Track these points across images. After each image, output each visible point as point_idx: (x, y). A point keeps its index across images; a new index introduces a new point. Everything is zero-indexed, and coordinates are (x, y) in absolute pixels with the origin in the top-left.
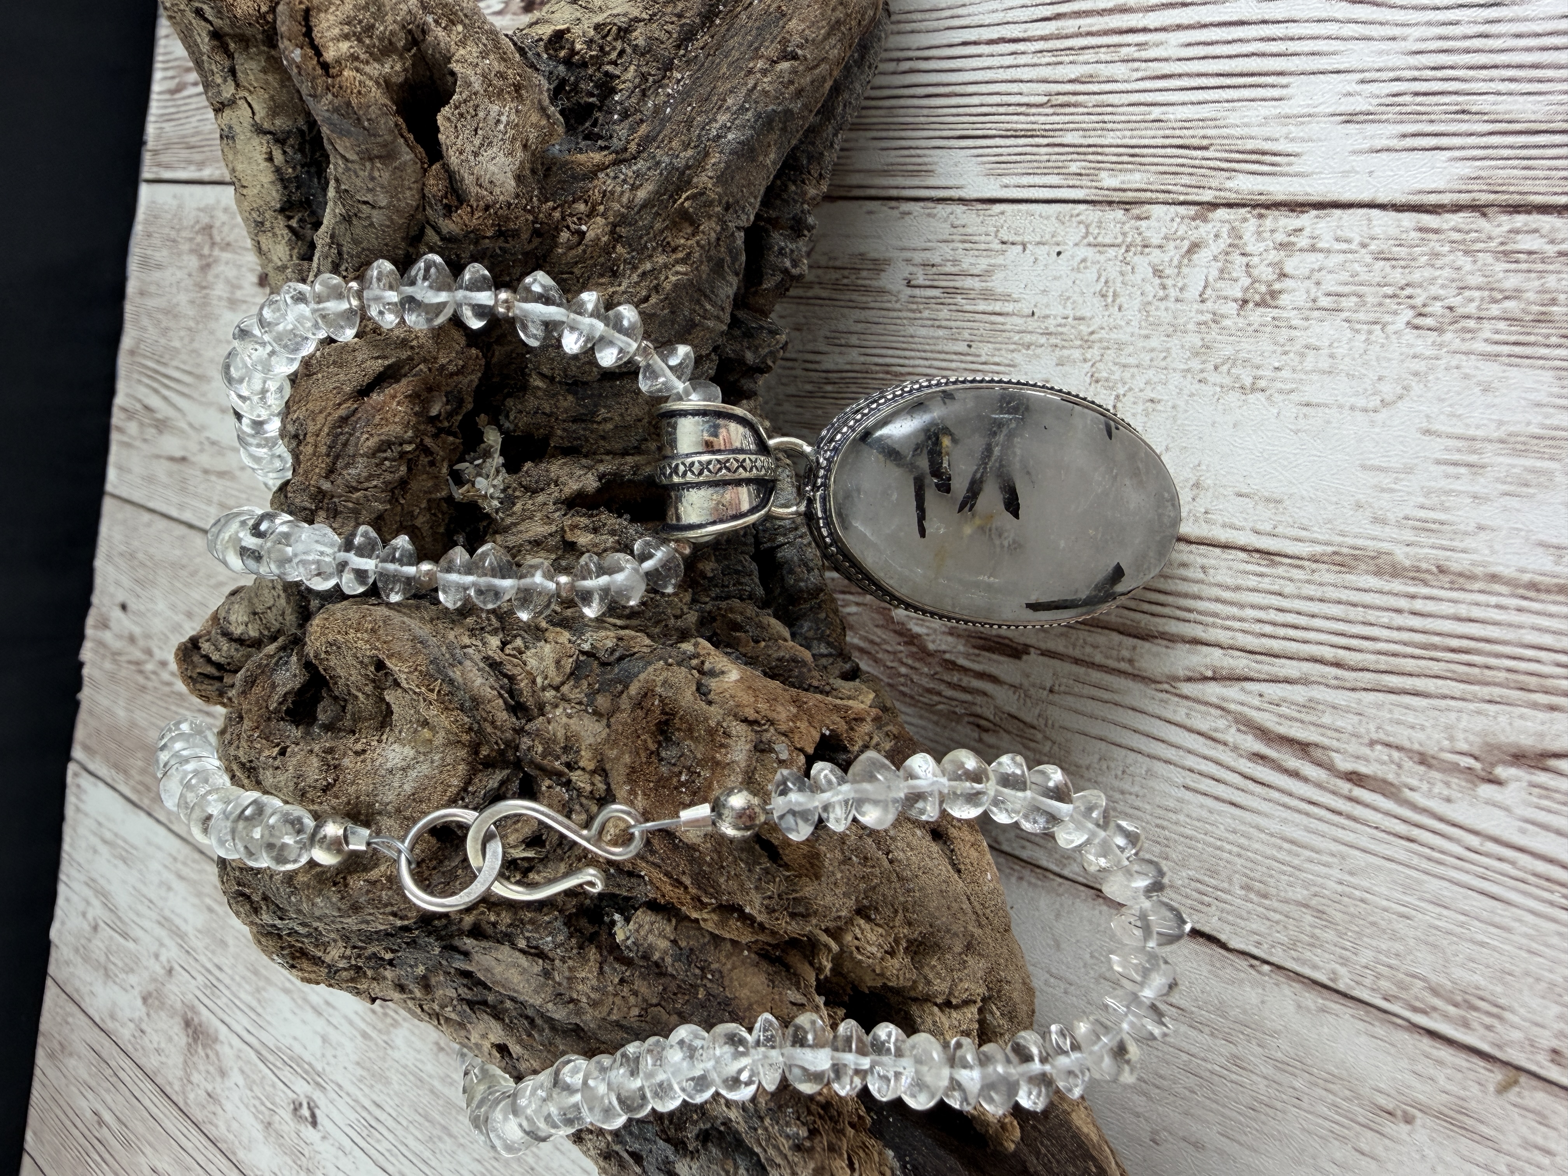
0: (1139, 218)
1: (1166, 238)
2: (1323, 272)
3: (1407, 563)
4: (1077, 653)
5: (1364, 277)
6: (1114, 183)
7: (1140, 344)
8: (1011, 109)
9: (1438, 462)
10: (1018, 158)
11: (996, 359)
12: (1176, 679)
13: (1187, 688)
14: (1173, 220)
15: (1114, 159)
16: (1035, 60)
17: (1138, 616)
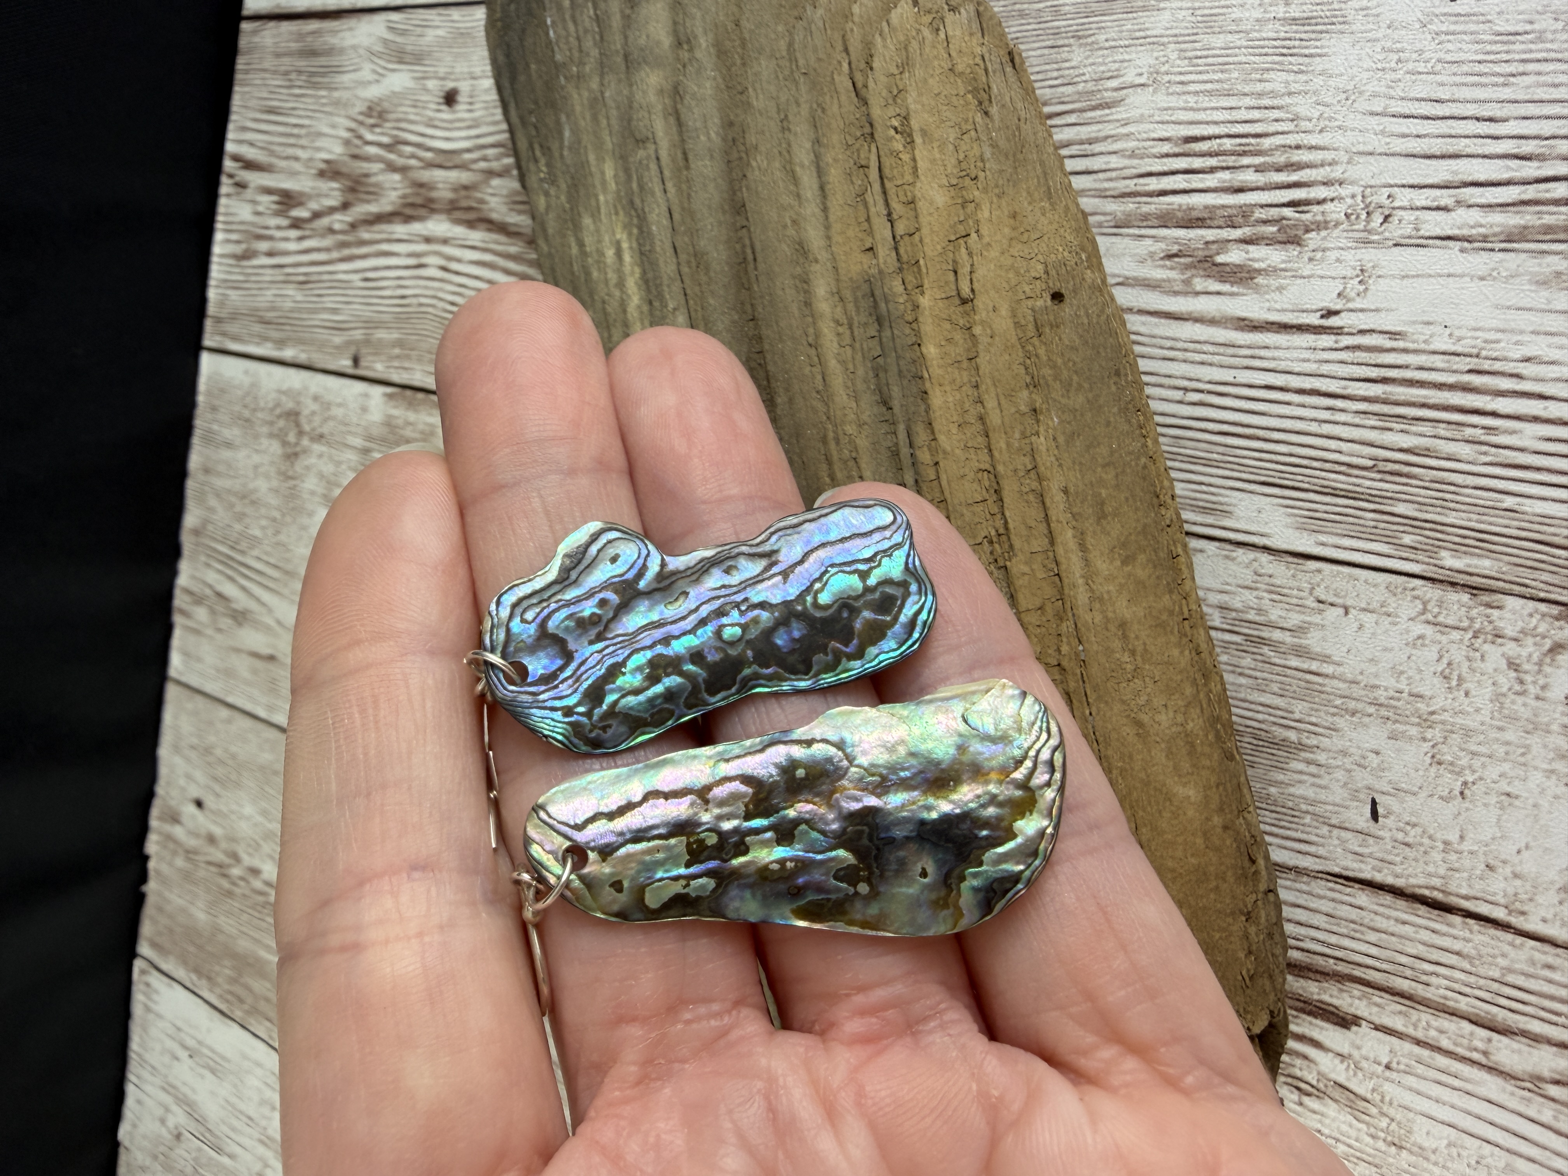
0: (1489, 606)
1: (1522, 632)
4: (1420, 1034)
6: (1458, 564)
7: (1494, 734)
8: (1328, 466)
10: (1338, 518)
11: (1314, 720)
12: (1541, 1079)
13: (1554, 1091)
14: (1531, 615)
15: (1457, 539)
16: (1357, 420)
17: (1495, 1010)
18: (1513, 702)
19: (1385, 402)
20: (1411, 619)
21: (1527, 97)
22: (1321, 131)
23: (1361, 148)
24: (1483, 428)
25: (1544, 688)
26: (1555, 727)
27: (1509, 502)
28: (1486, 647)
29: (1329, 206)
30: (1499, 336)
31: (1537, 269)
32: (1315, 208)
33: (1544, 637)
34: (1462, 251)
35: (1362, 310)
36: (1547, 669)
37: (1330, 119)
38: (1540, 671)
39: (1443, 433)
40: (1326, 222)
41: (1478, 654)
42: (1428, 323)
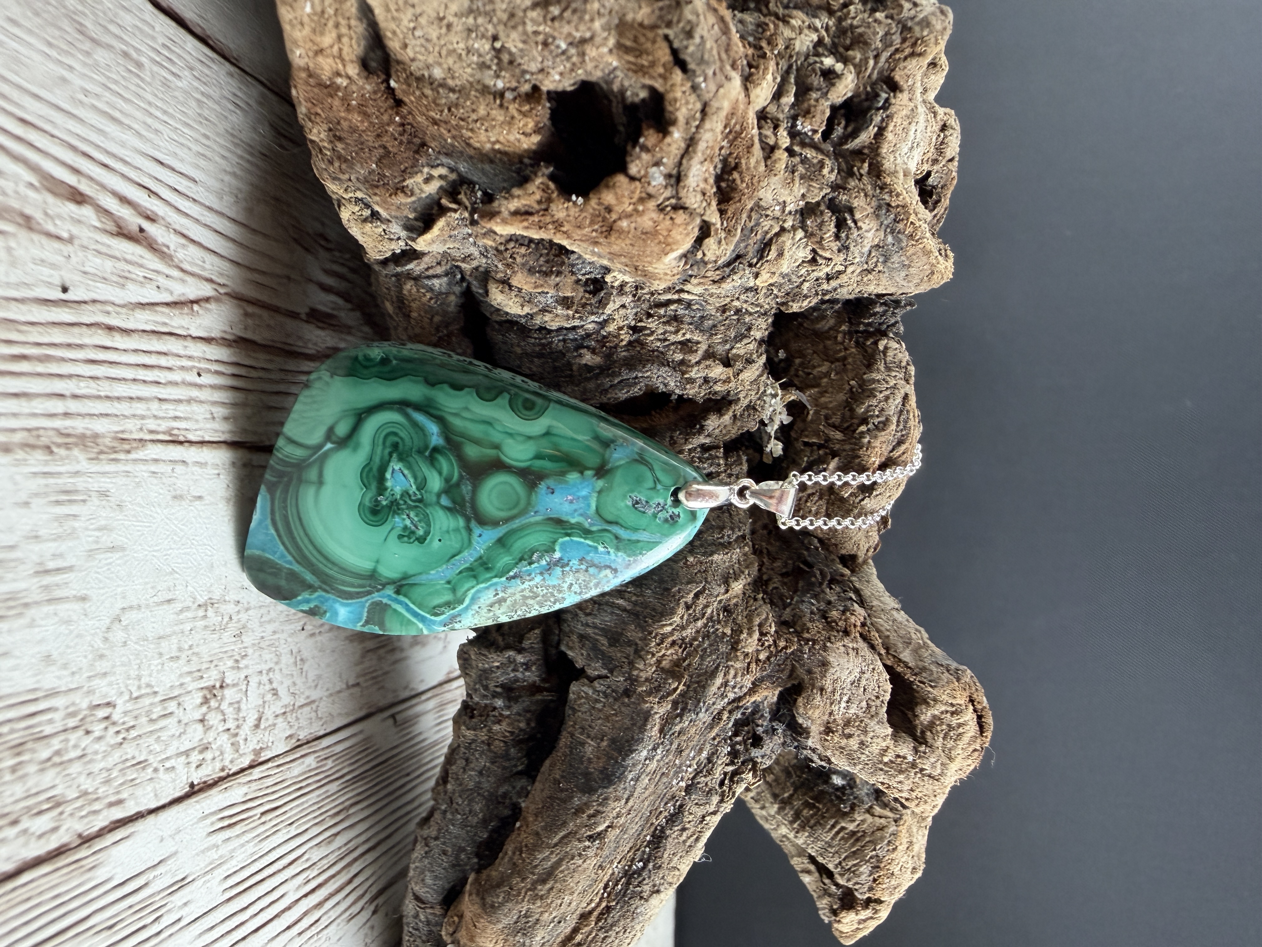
2: (177, 734)
3: (76, 452)
5: (151, 740)
9: (70, 569)
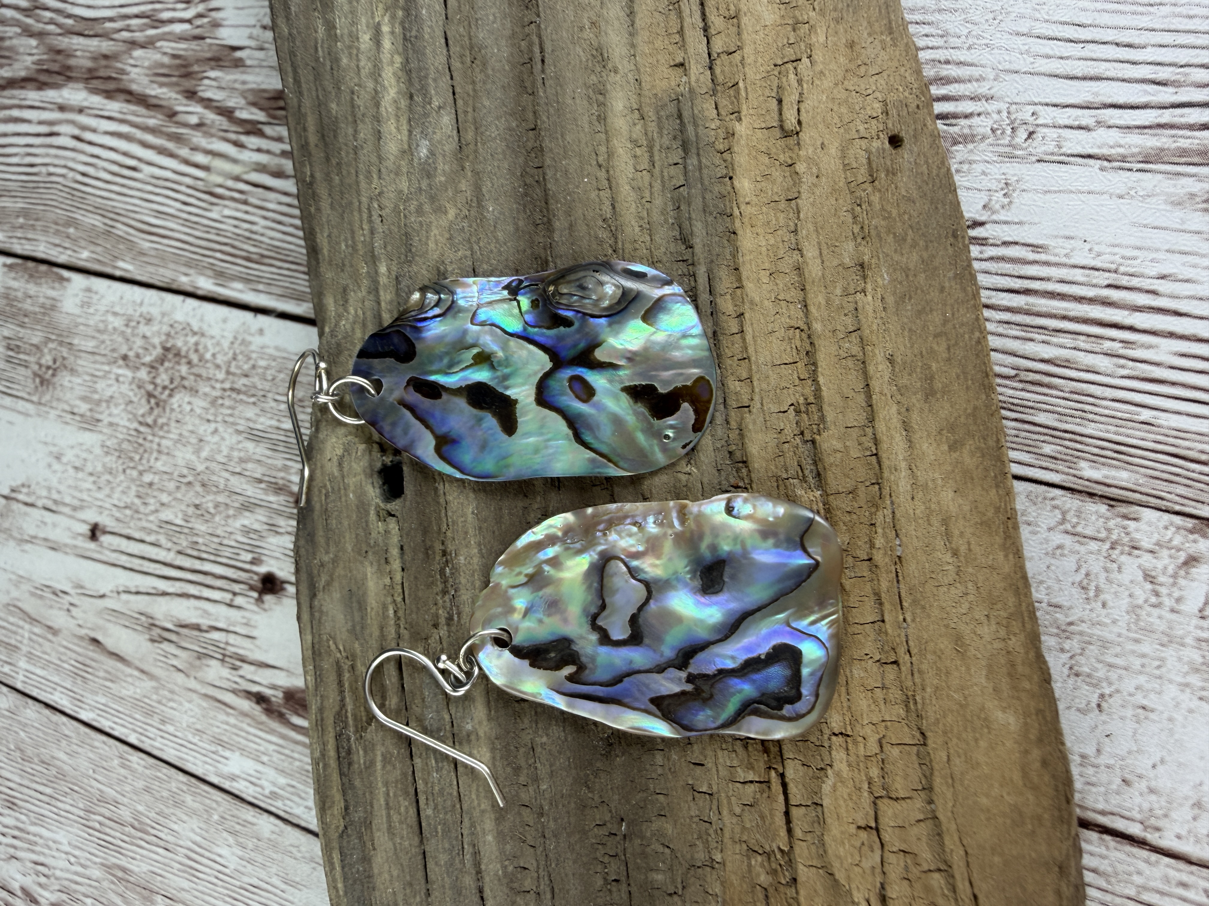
18: (1149, 615)
19: (1028, 313)
20: (1050, 529)
21: (1162, 27)
22: (969, 48)
23: (1007, 66)
24: (1122, 341)
25: (1178, 600)
26: (1189, 640)
27: (1146, 415)
28: (1124, 558)
29: (975, 121)
30: (1136, 253)
31: (1172, 190)
32: (963, 122)
33: (1179, 550)
34: (1102, 169)
35: (1006, 223)
36: (1182, 582)
37: (978, 37)
38: (1174, 584)
39: (1082, 345)
40: (973, 136)
41: (1115, 566)
42: (1068, 238)
